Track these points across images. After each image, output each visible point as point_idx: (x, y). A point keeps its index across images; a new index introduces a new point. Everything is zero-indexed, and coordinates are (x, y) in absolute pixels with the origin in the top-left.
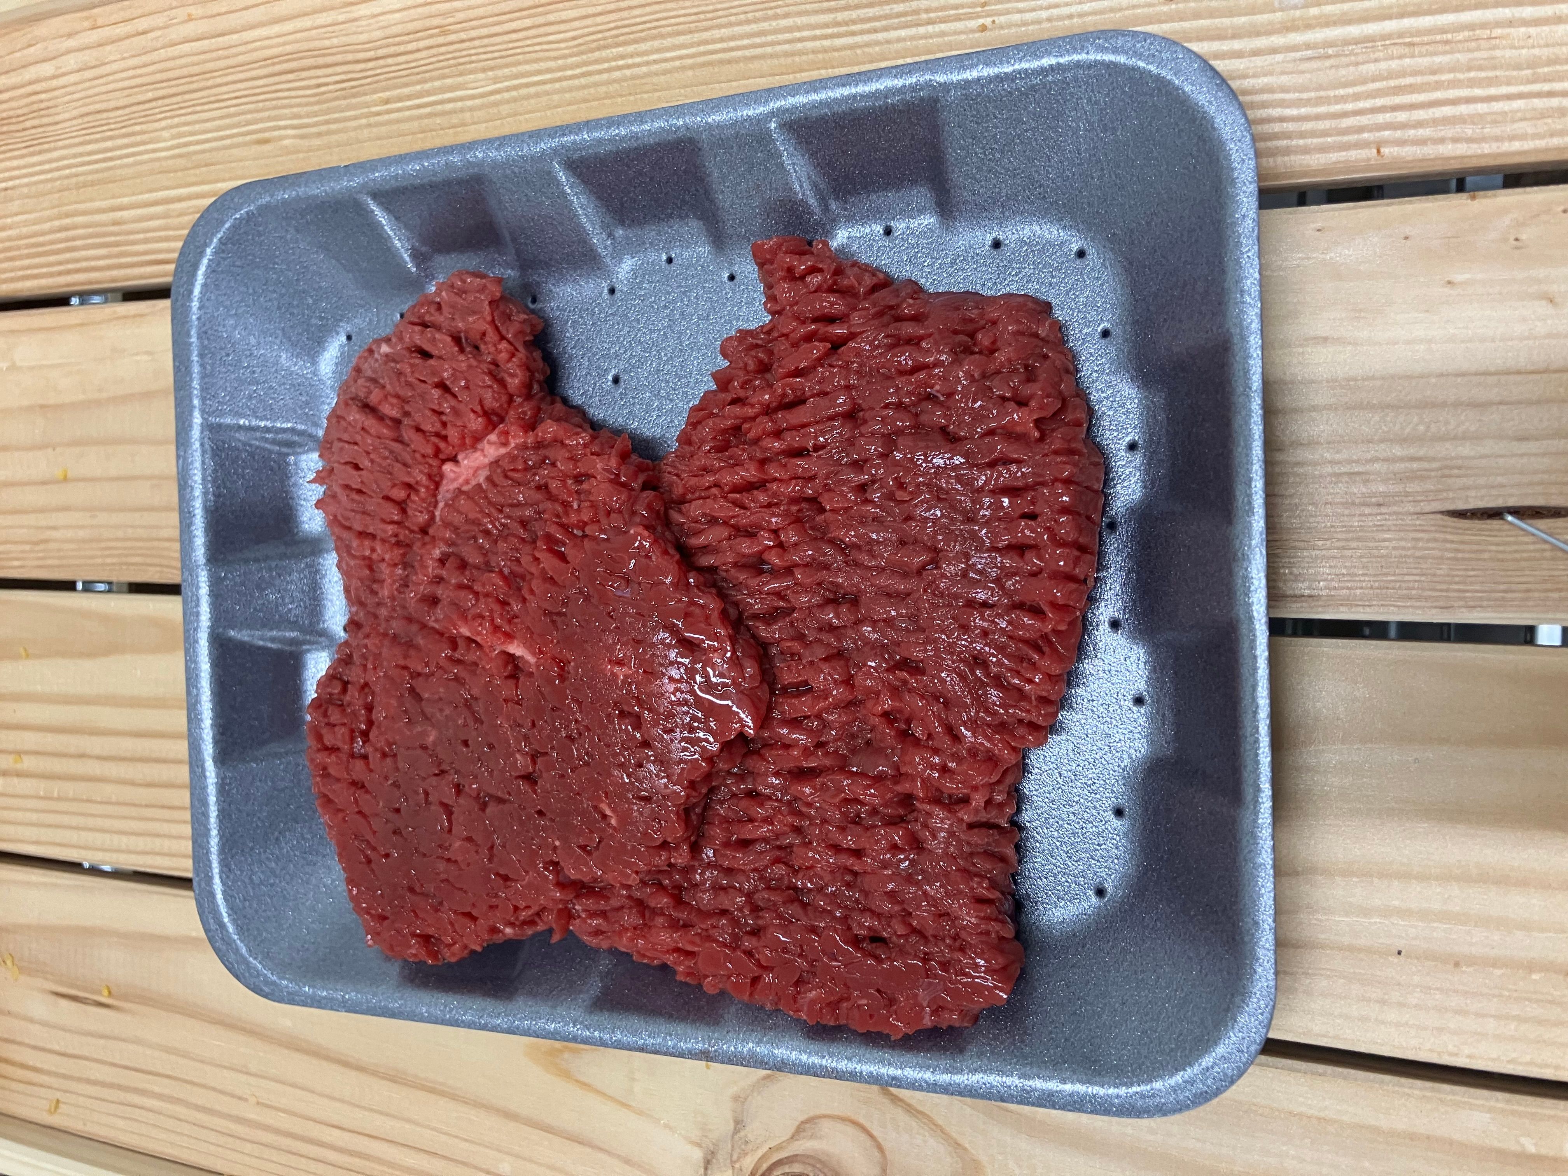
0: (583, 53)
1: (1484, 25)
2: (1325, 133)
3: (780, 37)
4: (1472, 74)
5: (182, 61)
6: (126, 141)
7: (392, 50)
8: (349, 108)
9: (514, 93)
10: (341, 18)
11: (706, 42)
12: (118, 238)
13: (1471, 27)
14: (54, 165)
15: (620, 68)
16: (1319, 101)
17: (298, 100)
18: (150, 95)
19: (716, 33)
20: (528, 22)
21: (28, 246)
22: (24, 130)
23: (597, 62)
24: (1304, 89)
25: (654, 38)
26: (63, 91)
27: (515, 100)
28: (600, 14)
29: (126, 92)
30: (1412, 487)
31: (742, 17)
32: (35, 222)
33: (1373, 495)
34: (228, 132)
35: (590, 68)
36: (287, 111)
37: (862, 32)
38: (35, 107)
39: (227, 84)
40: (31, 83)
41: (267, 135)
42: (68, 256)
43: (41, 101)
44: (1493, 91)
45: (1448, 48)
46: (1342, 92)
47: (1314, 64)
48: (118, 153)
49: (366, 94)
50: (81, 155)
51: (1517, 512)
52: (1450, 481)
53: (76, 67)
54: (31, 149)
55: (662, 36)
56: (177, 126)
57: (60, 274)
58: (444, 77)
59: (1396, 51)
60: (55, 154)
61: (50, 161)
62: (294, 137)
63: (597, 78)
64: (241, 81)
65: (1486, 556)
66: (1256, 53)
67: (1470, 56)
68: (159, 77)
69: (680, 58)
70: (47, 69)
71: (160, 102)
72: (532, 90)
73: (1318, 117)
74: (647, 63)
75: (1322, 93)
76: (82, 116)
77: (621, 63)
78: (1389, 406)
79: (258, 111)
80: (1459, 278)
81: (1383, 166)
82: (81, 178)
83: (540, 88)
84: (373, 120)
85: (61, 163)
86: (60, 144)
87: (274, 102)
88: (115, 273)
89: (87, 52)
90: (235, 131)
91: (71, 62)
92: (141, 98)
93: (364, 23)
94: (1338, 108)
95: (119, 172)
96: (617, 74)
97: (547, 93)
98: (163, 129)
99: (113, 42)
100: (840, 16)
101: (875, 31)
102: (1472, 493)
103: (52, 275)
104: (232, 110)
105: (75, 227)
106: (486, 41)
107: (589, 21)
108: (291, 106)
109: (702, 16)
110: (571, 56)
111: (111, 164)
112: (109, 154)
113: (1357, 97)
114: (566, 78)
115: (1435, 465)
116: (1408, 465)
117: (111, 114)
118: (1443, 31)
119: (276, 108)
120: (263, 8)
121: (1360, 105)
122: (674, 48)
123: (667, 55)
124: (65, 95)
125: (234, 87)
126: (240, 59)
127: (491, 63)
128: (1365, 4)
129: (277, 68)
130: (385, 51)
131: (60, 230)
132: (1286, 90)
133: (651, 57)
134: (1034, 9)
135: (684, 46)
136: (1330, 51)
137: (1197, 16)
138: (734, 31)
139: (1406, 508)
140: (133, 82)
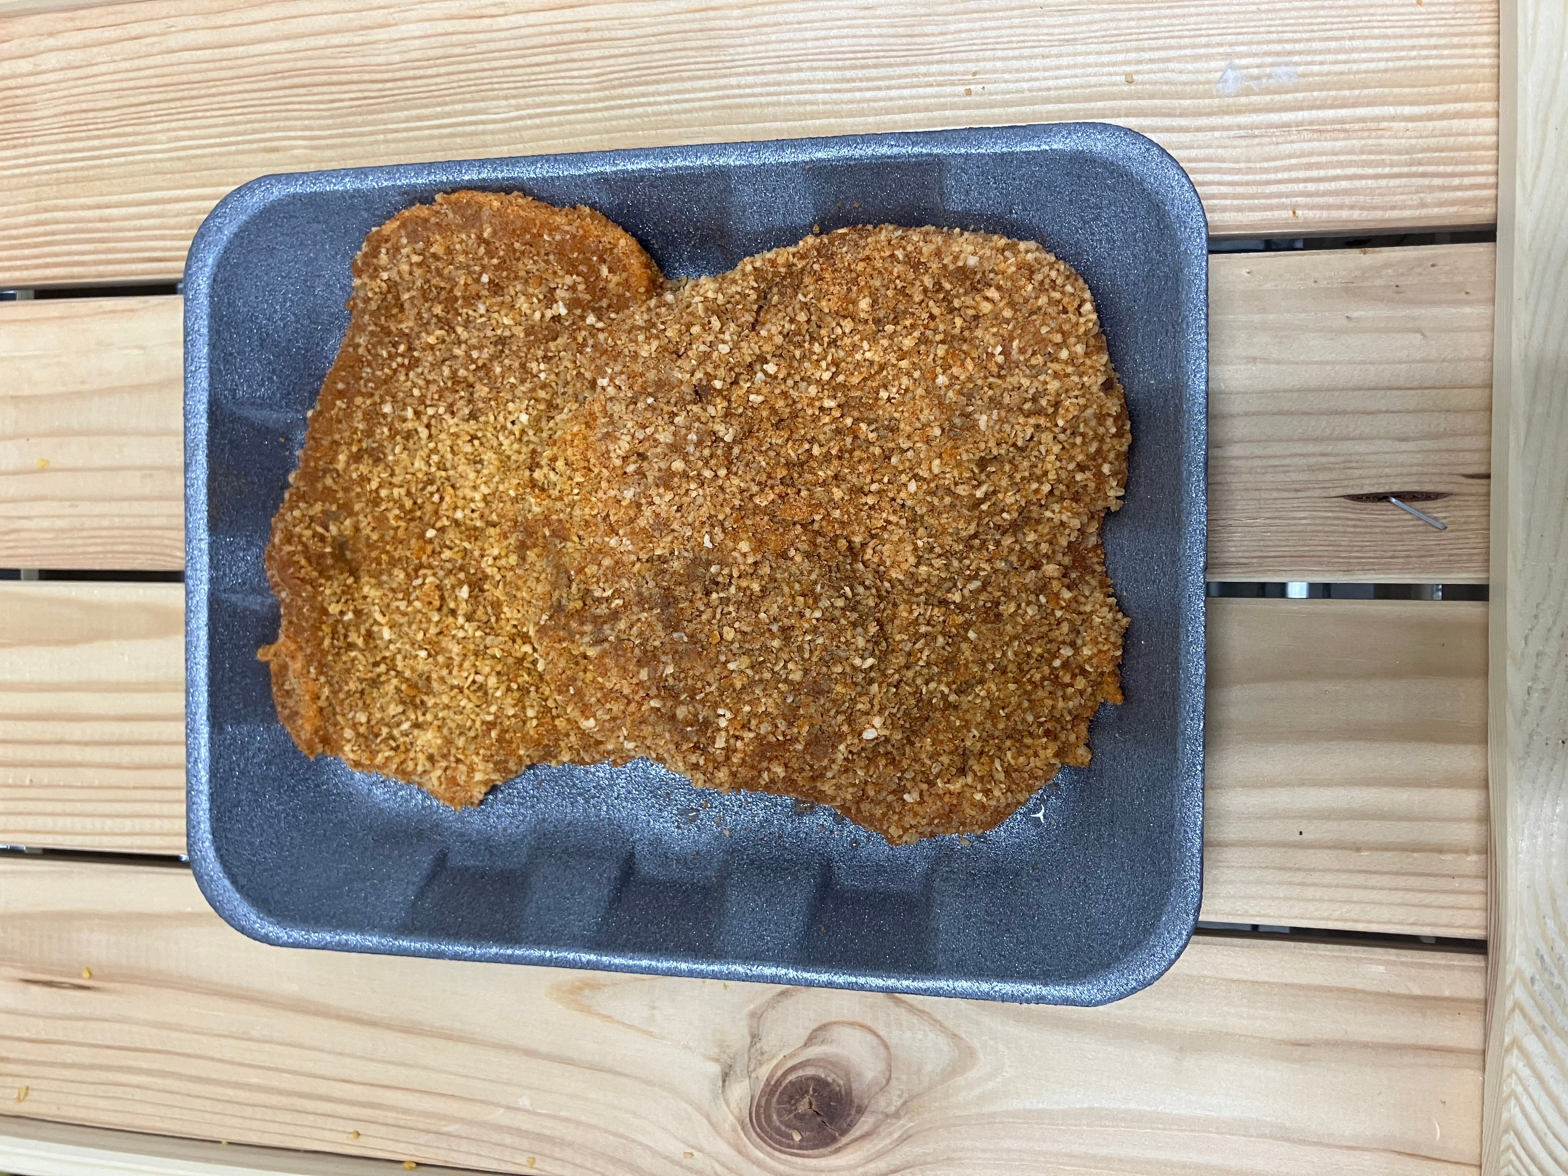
0: (605, 89)
1: (1374, 119)
2: (1253, 197)
3: (795, 88)
4: (1364, 157)
5: (182, 68)
6: (115, 141)
7: (411, 73)
9: (538, 121)
10: (358, 40)
11: (725, 87)
12: (106, 235)
13: (1363, 120)
15: (642, 105)
16: (1249, 171)
17: (311, 114)
18: (144, 99)
19: (733, 81)
20: (551, 58)
23: (619, 97)
24: (1237, 160)
25: (674, 80)
27: (538, 127)
28: (622, 56)
29: (117, 94)
30: (1321, 476)
31: (758, 68)
33: (1294, 482)
34: (232, 139)
35: (612, 103)
36: (299, 123)
37: (869, 89)
39: (232, 93)
41: (275, 144)
42: (46, 250)
44: (1379, 170)
45: (1342, 135)
46: (1266, 165)
47: (1243, 142)
48: (106, 152)
49: (383, 112)
50: (63, 152)
51: (1399, 496)
52: (1349, 472)
53: (57, 66)
55: (682, 79)
56: (174, 130)
57: (37, 267)
58: (464, 101)
59: (1307, 135)
61: (27, 156)
62: (306, 147)
63: (620, 112)
64: (246, 91)
65: (1377, 530)
66: (1198, 130)
67: (1362, 142)
68: (154, 81)
69: (700, 100)
71: (155, 106)
72: (555, 119)
73: (1247, 184)
74: (668, 102)
75: (1252, 165)
76: (66, 113)
77: (643, 100)
78: (1305, 413)
79: (264, 121)
80: (1355, 314)
81: (1296, 225)
82: (64, 175)
83: (562, 118)
84: (390, 136)
87: (284, 114)
88: (101, 268)
89: (72, 52)
90: (240, 138)
91: (51, 60)
93: (381, 46)
94: (1264, 177)
95: (106, 170)
96: (640, 110)
97: (570, 123)
98: (159, 132)
99: (102, 44)
100: (849, 74)
101: (879, 89)
102: (1367, 481)
103: (27, 268)
106: (508, 71)
107: (611, 61)
108: (303, 119)
109: (720, 65)
110: (594, 90)
113: (1279, 169)
114: (589, 111)
115: (1339, 459)
116: (1319, 459)
117: (99, 114)
118: (1343, 122)
119: (284, 119)
120: (271, 24)
121: (1280, 176)
122: (694, 90)
123: (687, 96)
124: (45, 92)
125: (240, 96)
126: (247, 71)
127: (513, 92)
128: (1283, 97)
129: (288, 82)
130: (404, 74)
131: (37, 224)
132: (1223, 160)
133: (672, 97)
134: (1018, 81)
135: (703, 90)
136: (1256, 132)
137: (1152, 96)
138: (750, 79)
139: (1317, 493)
140: (125, 85)
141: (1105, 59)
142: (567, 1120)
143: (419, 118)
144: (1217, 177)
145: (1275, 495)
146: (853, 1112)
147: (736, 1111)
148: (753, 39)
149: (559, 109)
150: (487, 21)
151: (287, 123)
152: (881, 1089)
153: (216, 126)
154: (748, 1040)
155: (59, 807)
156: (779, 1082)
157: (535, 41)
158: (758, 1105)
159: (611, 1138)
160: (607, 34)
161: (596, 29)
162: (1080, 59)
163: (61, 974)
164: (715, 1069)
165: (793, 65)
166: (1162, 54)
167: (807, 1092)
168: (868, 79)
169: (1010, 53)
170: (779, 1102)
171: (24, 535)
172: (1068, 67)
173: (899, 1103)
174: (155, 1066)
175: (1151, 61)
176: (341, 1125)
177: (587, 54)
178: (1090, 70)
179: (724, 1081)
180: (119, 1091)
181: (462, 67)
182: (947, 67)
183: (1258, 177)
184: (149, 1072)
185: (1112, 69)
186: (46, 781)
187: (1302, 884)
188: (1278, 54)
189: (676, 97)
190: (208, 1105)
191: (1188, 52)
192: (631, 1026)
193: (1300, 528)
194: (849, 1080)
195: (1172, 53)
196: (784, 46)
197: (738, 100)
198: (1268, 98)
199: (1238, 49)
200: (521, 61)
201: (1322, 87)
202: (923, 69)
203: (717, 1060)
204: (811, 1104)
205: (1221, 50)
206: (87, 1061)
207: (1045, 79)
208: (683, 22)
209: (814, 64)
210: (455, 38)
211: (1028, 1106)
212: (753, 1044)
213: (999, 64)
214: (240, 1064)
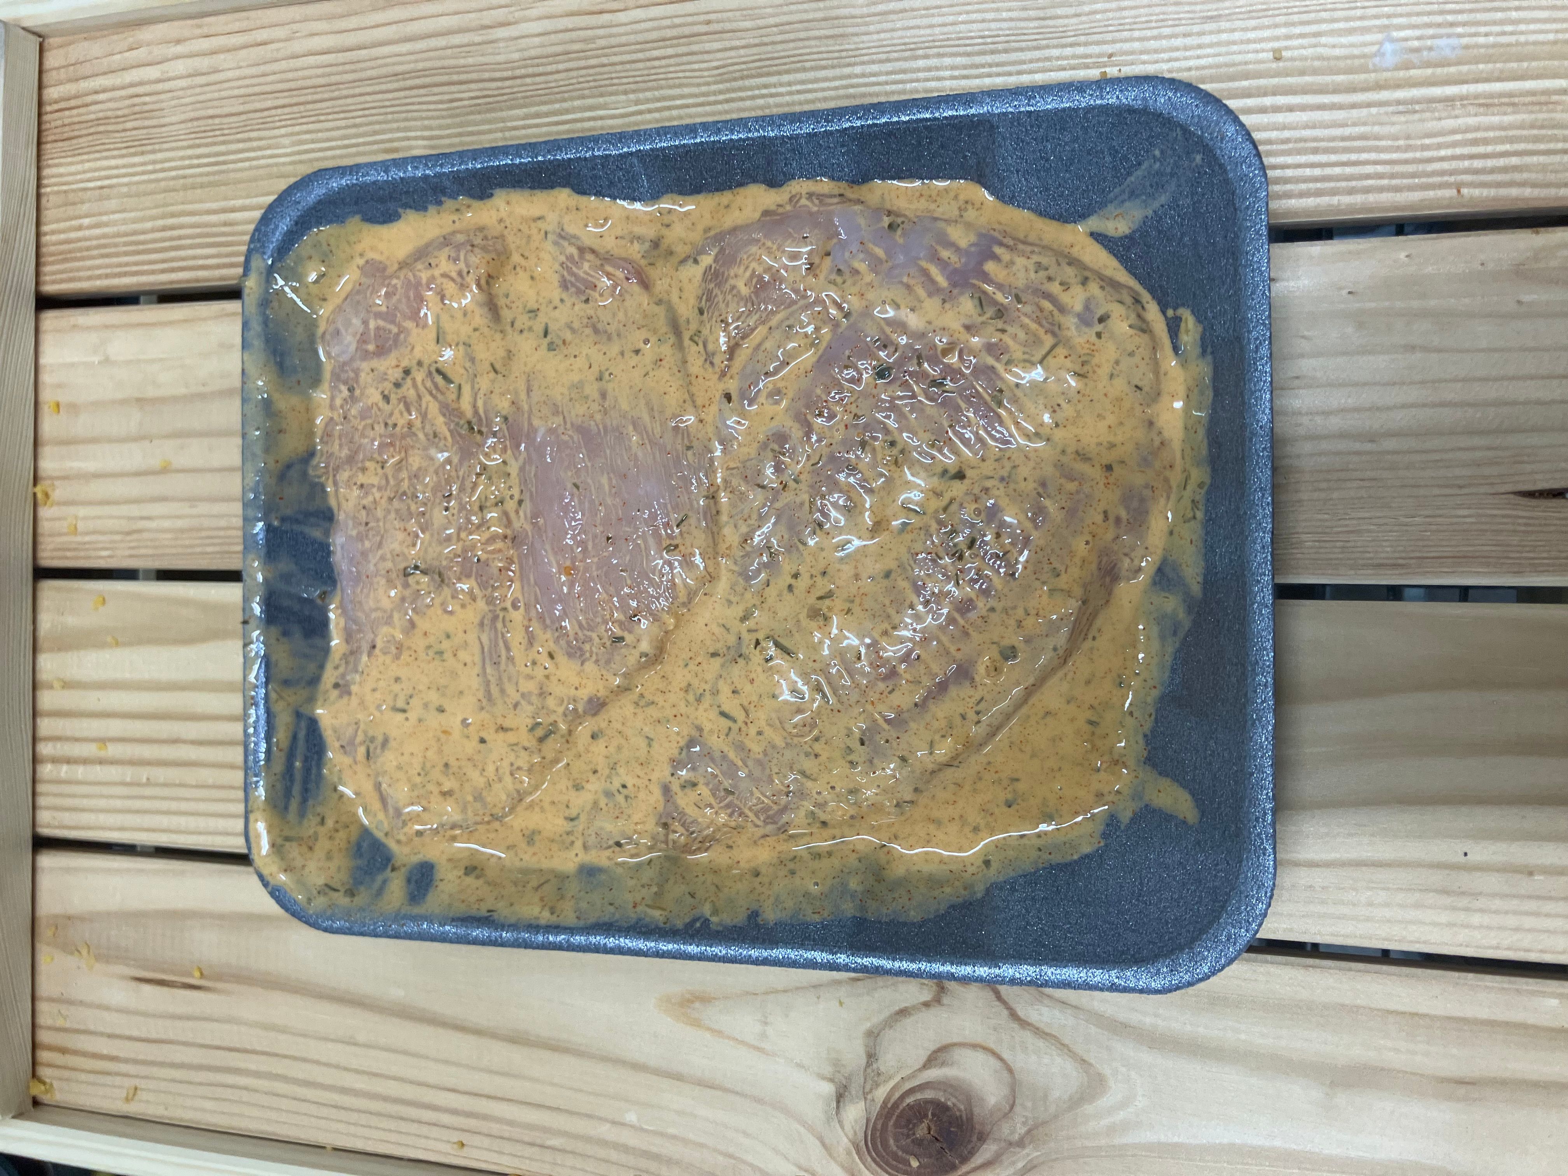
0: (727, 81)
1: (1547, 92)
2: (1413, 175)
3: (921, 75)
4: (1535, 132)
6: (241, 146)
7: (530, 70)
8: (483, 122)
9: (657, 115)
10: (477, 39)
11: (849, 76)
12: (230, 239)
13: (1533, 93)
14: (158, 166)
15: (763, 96)
16: (1408, 148)
17: (429, 114)
18: (269, 104)
19: (858, 70)
20: (671, 51)
21: (126, 244)
22: (125, 130)
23: (740, 89)
24: (1396, 138)
25: (797, 71)
26: (170, 95)
28: (743, 47)
29: (241, 100)
30: (1487, 471)
31: (884, 56)
32: (134, 221)
33: (1456, 478)
34: (354, 141)
35: (733, 95)
36: (419, 123)
37: (998, 75)
38: (137, 109)
39: (354, 96)
40: (132, 85)
41: (396, 144)
42: (173, 254)
43: (145, 104)
44: (1552, 146)
45: (1510, 109)
46: (1427, 141)
47: (1402, 118)
48: (232, 157)
49: (502, 110)
50: (190, 157)
52: (1520, 466)
53: (184, 73)
54: (132, 150)
55: (805, 70)
56: (298, 133)
57: (163, 271)
58: (583, 97)
59: (1472, 110)
60: (159, 156)
61: (154, 162)
65: (1552, 528)
66: (1354, 106)
67: (1533, 116)
68: (282, 86)
69: (823, 90)
70: (152, 73)
71: (279, 111)
73: (1406, 162)
74: (790, 93)
75: (1411, 142)
76: (194, 120)
77: (764, 91)
78: (1469, 405)
79: (385, 122)
80: (1526, 298)
81: (1461, 205)
82: (191, 180)
85: (167, 165)
86: (165, 146)
87: (404, 115)
89: (199, 59)
90: (361, 140)
91: (180, 67)
92: (258, 106)
93: (501, 45)
94: (1426, 154)
95: (232, 175)
98: (283, 136)
99: (229, 51)
100: (978, 60)
101: (1010, 74)
102: (1537, 477)
103: (153, 272)
104: (358, 121)
105: (181, 227)
106: (628, 66)
107: (732, 53)
108: (422, 119)
109: (844, 54)
110: (716, 83)
111: (224, 167)
112: (221, 158)
113: (1439, 146)
114: (709, 104)
115: (1508, 453)
116: (1485, 453)
117: (226, 120)
118: (1510, 95)
119: (406, 120)
120: (394, 27)
121: (1443, 153)
122: (816, 80)
123: (810, 86)
124: (173, 99)
125: (362, 99)
126: (369, 73)
127: (633, 86)
128: (1446, 70)
129: (409, 83)
130: (523, 71)
131: (164, 229)
132: (1377, 138)
133: (794, 88)
134: (1156, 62)
135: (826, 79)
136: (1417, 107)
137: (1302, 73)
138: (875, 68)
139: (1482, 490)
140: (250, 90)
141: (1252, 35)
142: (674, 1137)
143: (538, 115)
144: (1373, 156)
145: (1436, 491)
146: (974, 1139)
147: (851, 1134)
148: (879, 27)
149: (678, 102)
150: (606, 17)
151: (407, 124)
152: (1005, 1115)
153: (338, 128)
154: (863, 1061)
155: (173, 805)
156: (896, 1105)
157: (655, 35)
158: (874, 1129)
159: (721, 1158)
160: (728, 26)
161: (718, 22)
162: (1224, 37)
163: (173, 972)
164: (828, 1089)
165: (920, 52)
166: (1314, 28)
167: (926, 1116)
168: (998, 65)
169: (1149, 33)
170: (897, 1125)
171: (145, 535)
172: (1211, 45)
173: (1023, 1131)
174: (264, 1068)
175: (1302, 36)
176: (445, 1134)
177: (708, 46)
178: (1235, 48)
179: (838, 1102)
180: (228, 1093)
181: (582, 63)
182: (1080, 50)
183: (1418, 155)
184: (257, 1074)
185: (1258, 46)
186: (162, 780)
187: (1467, 909)
188: (1439, 25)
189: (799, 87)
190: (313, 1109)
191: (1341, 25)
192: (743, 1043)
193: (1465, 527)
194: (970, 1104)
195: (1324, 27)
196: (909, 33)
197: (863, 90)
198: (1429, 71)
199: (1396, 21)
200: (640, 56)
201: (1488, 59)
202: (1055, 52)
203: (831, 1080)
204: (929, 1129)
205: (1377, 22)
206: (196, 1061)
207: (1186, 58)
208: (806, 11)
209: (941, 50)
210: (574, 35)
211: (1163, 1139)
212: (869, 1065)
213: (1136, 45)
214: (346, 1069)
